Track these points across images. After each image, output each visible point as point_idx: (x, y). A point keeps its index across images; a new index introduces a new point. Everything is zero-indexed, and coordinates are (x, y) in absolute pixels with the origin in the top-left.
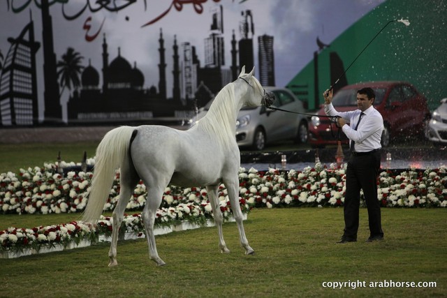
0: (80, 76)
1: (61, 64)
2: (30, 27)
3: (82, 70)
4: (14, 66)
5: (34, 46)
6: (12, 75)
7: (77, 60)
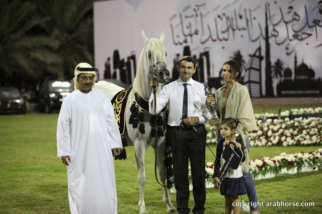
0: (283, 73)
1: (273, 67)
2: (259, 49)
3: (284, 70)
4: (251, 68)
5: (261, 58)
6: (250, 72)
7: (282, 65)
